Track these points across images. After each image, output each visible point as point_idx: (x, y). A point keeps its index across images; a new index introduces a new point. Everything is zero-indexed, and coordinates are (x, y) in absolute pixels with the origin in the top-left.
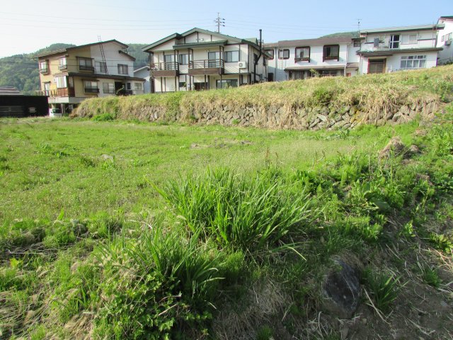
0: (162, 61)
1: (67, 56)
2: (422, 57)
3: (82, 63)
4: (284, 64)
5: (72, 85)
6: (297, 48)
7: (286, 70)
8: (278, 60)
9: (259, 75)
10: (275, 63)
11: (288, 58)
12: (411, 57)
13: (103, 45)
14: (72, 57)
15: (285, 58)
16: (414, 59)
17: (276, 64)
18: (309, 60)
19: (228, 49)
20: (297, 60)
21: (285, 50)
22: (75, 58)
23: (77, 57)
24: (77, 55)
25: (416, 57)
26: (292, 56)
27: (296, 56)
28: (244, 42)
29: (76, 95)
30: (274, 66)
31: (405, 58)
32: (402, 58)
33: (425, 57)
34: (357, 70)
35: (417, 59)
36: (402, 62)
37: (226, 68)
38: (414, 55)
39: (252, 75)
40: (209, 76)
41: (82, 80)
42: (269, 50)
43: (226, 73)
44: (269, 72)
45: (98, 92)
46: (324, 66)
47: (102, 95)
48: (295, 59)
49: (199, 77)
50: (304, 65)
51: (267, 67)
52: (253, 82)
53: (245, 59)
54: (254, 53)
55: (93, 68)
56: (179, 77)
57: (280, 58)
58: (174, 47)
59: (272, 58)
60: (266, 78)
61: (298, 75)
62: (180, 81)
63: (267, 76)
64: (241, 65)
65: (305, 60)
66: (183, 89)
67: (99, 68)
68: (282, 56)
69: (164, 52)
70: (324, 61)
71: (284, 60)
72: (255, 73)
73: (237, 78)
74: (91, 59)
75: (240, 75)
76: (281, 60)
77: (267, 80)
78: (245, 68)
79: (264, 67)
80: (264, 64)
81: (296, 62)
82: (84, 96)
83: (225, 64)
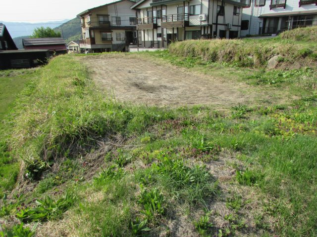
0: (146, 16)
1: (90, 15)
3: (101, 19)
4: (259, 11)
5: (93, 36)
8: (255, 8)
9: (226, 25)
11: (264, 6)
13: (117, 4)
14: (94, 15)
15: (260, 6)
17: (252, 12)
18: (284, 6)
19: (192, 3)
20: (272, 7)
22: (96, 16)
23: (97, 15)
24: (98, 14)
26: (268, 3)
27: (271, 3)
29: (96, 43)
37: (191, 21)
39: (214, 27)
40: (178, 28)
41: (101, 32)
43: (190, 25)
44: (244, 19)
45: (112, 40)
46: (300, 12)
47: (115, 42)
48: (270, 6)
49: (170, 29)
50: (279, 12)
51: (240, 15)
52: (214, 32)
53: (206, 11)
54: (218, 6)
55: (109, 22)
56: (157, 29)
57: (256, 6)
58: (151, 4)
59: (249, 6)
60: (238, 26)
61: (272, 22)
62: (158, 33)
63: (240, 24)
64: (201, 18)
65: (281, 7)
66: (160, 39)
67: (115, 22)
68: (258, 4)
69: (147, 9)
70: (300, 7)
71: (260, 7)
72: (217, 24)
73: (200, 29)
74: (108, 16)
75: (201, 27)
76: (257, 8)
77: (240, 28)
78: (205, 21)
79: (235, 16)
80: (235, 13)
81: (271, 9)
82: (102, 43)
83: (190, 17)
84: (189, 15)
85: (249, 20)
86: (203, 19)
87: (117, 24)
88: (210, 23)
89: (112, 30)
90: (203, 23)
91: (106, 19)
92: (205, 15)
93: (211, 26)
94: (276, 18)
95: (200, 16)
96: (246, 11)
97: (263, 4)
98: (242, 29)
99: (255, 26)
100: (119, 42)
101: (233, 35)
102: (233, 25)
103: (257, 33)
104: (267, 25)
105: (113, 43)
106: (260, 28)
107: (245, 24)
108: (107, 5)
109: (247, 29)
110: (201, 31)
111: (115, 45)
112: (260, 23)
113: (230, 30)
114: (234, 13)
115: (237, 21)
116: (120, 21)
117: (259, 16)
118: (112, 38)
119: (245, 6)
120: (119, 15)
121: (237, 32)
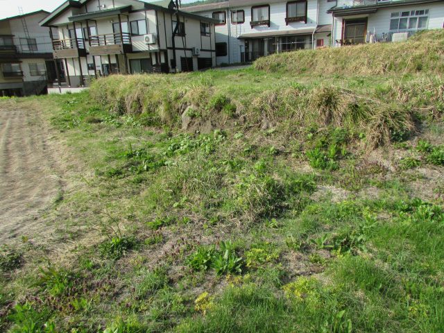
0: (67, 37)
2: (422, 12)
4: (238, 30)
6: (254, 7)
7: (241, 38)
8: (232, 26)
9: (191, 49)
10: (227, 30)
11: (243, 22)
12: (405, 14)
13: (26, 18)
15: (239, 23)
16: (410, 17)
17: (229, 31)
18: (268, 23)
19: (133, 17)
20: (254, 25)
21: (238, 11)
25: (412, 13)
26: (248, 19)
27: (252, 19)
28: (148, 7)
30: (227, 34)
31: (397, 14)
32: (393, 15)
33: (427, 12)
34: (329, 35)
35: (414, 16)
36: (392, 20)
37: (134, 43)
38: (409, 10)
39: (170, 53)
40: (117, 56)
41: (0, 63)
42: (220, 12)
43: (134, 50)
44: (218, 41)
45: (23, 75)
46: (288, 32)
47: (28, 78)
48: (251, 23)
49: (105, 56)
50: (263, 32)
51: (212, 36)
52: (171, 60)
53: (153, 30)
54: (172, 21)
55: (15, 46)
56: (86, 57)
57: (233, 23)
58: (70, 18)
59: (224, 22)
60: (211, 51)
61: (257, 45)
62: (89, 63)
63: (214, 48)
64: (147, 39)
65: (264, 24)
66: (92, 73)
67: (27, 46)
68: (235, 20)
69: (67, 25)
70: (287, 25)
71: (238, 25)
72: (174, 48)
73: (148, 57)
74: (11, 37)
75: (150, 53)
76: (234, 25)
77: (214, 54)
78: (153, 44)
79: (203, 37)
80: (203, 33)
81: (252, 27)
82: (4, 81)
83: (133, 38)
84: (131, 35)
85: (227, 42)
86: (151, 42)
87: (30, 50)
88: (163, 47)
89: (21, 60)
90: (153, 48)
91: (8, 42)
92: (153, 36)
93: (165, 53)
94: (260, 40)
95: (145, 36)
96: (220, 30)
97: (242, 20)
98: (218, 55)
99: (236, 51)
100: (36, 78)
101: (205, 65)
102: (202, 50)
103: (239, 61)
104: (250, 50)
105: (25, 80)
106: (242, 54)
107: (221, 48)
108: (8, 20)
109: (225, 55)
110: (151, 59)
111: (29, 83)
112: (241, 46)
113: (199, 57)
114: (201, 32)
115: (208, 43)
116: (36, 44)
117: (238, 36)
118: (22, 72)
119: (217, 23)
120: (32, 35)
121: (210, 59)
